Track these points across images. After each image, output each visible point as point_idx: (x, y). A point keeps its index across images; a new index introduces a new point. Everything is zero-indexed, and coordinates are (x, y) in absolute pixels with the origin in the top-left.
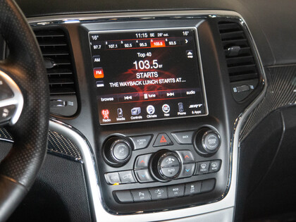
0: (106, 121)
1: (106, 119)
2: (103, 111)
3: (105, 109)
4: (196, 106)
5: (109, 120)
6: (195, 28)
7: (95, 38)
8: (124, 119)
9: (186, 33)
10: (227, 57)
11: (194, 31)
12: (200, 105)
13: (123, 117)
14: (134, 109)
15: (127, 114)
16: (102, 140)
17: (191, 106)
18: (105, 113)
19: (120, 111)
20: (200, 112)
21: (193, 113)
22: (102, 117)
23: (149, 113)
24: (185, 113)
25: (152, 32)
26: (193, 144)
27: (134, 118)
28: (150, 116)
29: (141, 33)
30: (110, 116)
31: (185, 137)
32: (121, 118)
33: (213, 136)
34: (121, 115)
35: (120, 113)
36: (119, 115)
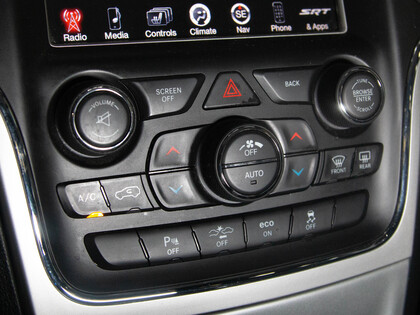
0: (72, 38)
1: (74, 33)
2: (65, 13)
3: (71, 8)
4: (316, 12)
5: (81, 37)
8: (126, 36)
12: (326, 11)
13: (124, 30)
14: (155, 10)
15: (136, 24)
16: (49, 90)
17: (305, 12)
18: (72, 17)
19: (114, 15)
20: (326, 27)
21: (309, 27)
22: (62, 27)
23: (196, 22)
24: (289, 28)
26: (310, 103)
27: (155, 34)
28: (198, 32)
30: (85, 27)
31: (291, 84)
32: (117, 32)
33: (365, 81)
34: (117, 24)
35: (115, 20)
36: (113, 24)
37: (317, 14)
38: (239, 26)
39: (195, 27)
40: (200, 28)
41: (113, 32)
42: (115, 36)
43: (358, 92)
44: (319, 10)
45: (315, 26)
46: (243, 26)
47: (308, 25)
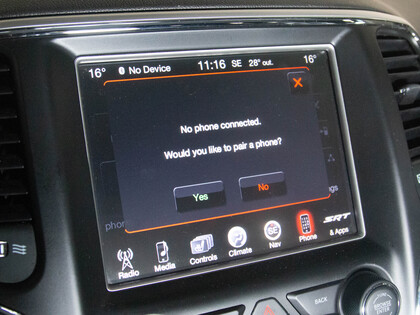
0: (126, 275)
2: (119, 253)
3: (124, 248)
4: (338, 217)
5: (134, 273)
6: (330, 47)
7: (97, 73)
8: (172, 266)
9: (310, 59)
10: (402, 108)
11: (328, 53)
12: (346, 215)
13: (171, 261)
14: (198, 238)
15: (180, 251)
17: (328, 219)
18: (125, 256)
19: (161, 249)
20: (347, 230)
21: (332, 233)
23: (234, 244)
24: (315, 237)
25: (236, 57)
27: (198, 261)
28: (236, 253)
29: (211, 59)
30: (136, 263)
31: (320, 301)
32: (165, 264)
33: (384, 294)
34: (165, 257)
35: (163, 254)
36: (161, 258)
37: (339, 220)
38: (271, 242)
39: (233, 248)
40: (238, 249)
41: (162, 264)
42: (164, 268)
43: (378, 305)
44: (340, 216)
45: (337, 231)
46: (275, 241)
47: (331, 231)
